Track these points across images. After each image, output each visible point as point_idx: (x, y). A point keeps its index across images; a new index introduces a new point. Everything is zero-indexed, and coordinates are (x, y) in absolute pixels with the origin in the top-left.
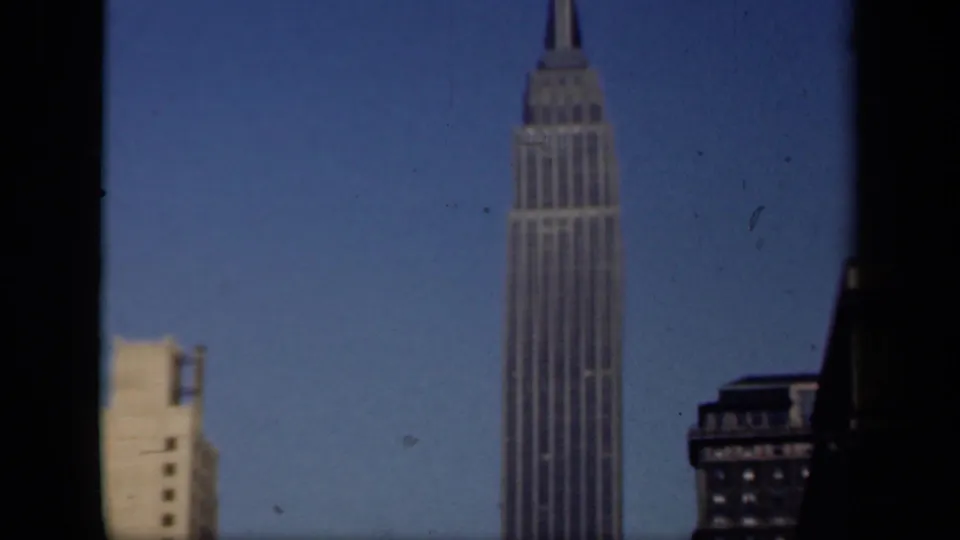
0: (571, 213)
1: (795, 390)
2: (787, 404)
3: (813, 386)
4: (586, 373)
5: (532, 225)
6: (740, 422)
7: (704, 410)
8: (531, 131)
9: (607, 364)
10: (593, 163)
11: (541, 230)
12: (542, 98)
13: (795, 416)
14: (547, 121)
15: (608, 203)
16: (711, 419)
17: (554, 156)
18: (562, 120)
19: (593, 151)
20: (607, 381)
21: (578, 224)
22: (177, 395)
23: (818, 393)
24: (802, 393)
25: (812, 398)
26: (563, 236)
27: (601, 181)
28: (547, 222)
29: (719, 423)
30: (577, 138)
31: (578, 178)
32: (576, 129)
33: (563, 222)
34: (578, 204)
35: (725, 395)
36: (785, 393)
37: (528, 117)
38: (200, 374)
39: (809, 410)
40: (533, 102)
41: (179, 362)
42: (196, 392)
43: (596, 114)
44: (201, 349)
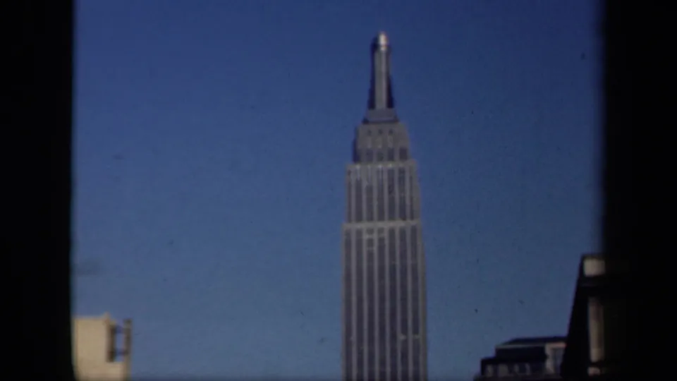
0: (386, 225)
1: (549, 348)
2: (543, 357)
3: (562, 345)
4: (401, 337)
5: (359, 233)
6: (511, 371)
7: (485, 363)
8: (358, 167)
9: (416, 331)
10: (402, 190)
11: (366, 237)
12: (367, 143)
13: (549, 365)
14: (370, 160)
15: (412, 218)
16: (490, 369)
17: (375, 184)
18: (381, 159)
19: (402, 180)
20: (416, 342)
21: (392, 232)
22: (112, 355)
23: (566, 349)
24: (555, 350)
25: (561, 353)
26: (381, 240)
27: (408, 202)
28: (370, 231)
29: (496, 371)
30: (391, 172)
31: (392, 200)
32: (390, 165)
33: (381, 231)
34: (392, 218)
35: (500, 352)
36: (542, 350)
37: (356, 158)
38: (129, 340)
39: (559, 362)
40: (359, 147)
41: (113, 331)
42: (126, 353)
43: (404, 155)
44: (128, 321)
